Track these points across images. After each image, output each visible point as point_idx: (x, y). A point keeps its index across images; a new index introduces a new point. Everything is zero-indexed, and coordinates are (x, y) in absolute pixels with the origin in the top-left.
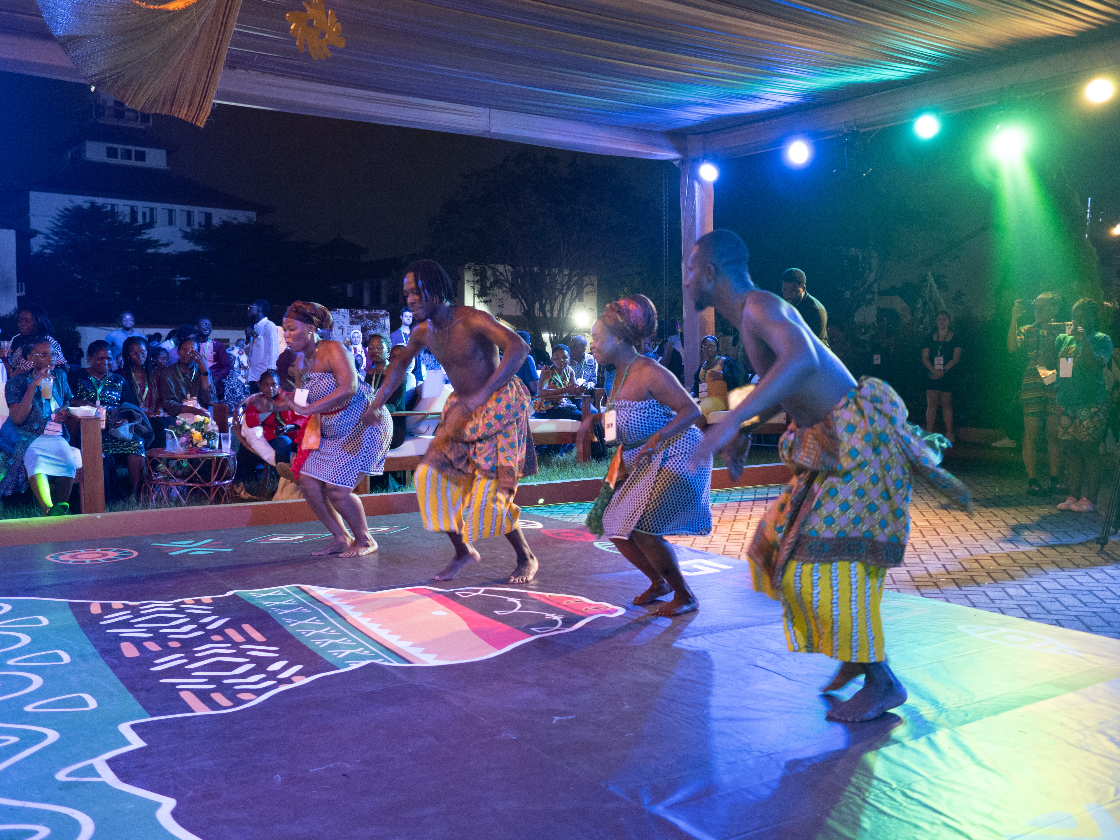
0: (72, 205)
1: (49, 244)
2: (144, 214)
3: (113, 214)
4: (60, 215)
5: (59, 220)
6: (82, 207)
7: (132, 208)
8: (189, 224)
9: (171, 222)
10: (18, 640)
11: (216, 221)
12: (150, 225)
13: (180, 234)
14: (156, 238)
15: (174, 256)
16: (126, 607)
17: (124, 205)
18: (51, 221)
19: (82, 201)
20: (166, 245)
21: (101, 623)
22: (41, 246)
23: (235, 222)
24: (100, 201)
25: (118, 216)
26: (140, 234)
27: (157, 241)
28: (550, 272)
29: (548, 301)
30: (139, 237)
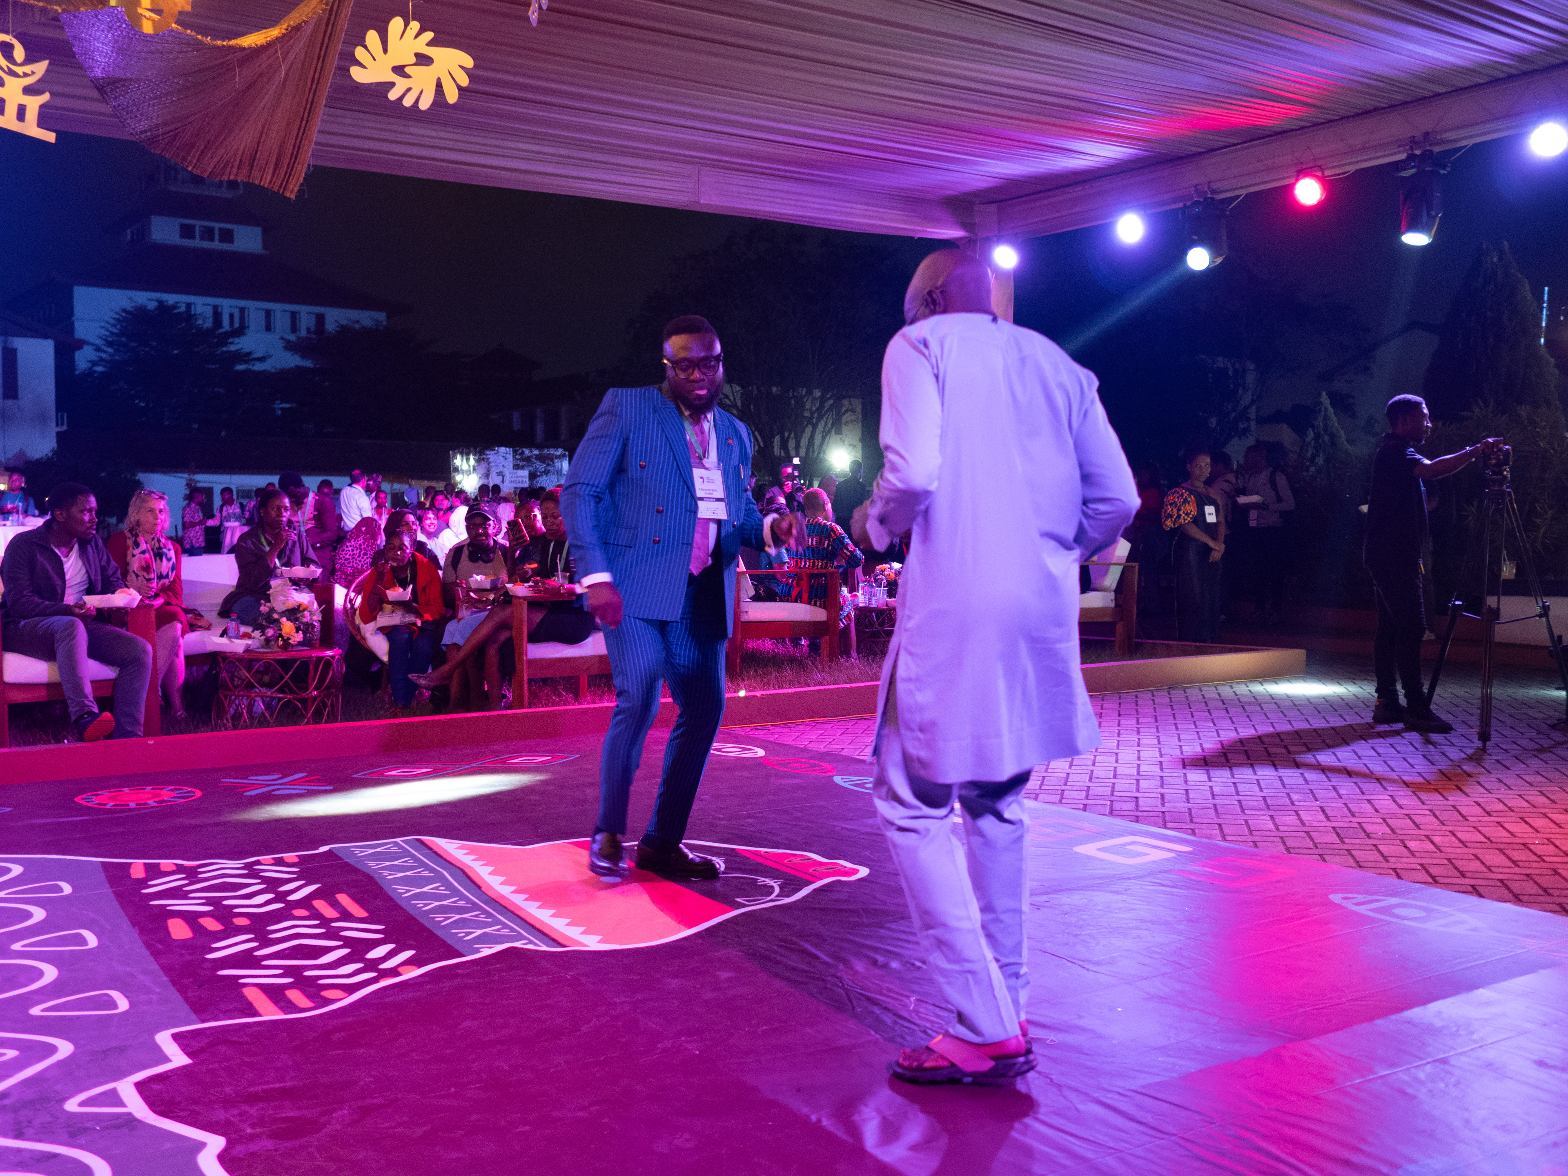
0: (133, 304)
1: (101, 359)
2: (232, 316)
3: (189, 316)
4: (115, 319)
5: (114, 326)
6: (146, 307)
7: (215, 307)
8: (294, 329)
9: (268, 328)
10: (29, 915)
11: (330, 326)
12: (240, 331)
13: (281, 344)
14: (247, 350)
15: (273, 374)
16: (180, 869)
17: (204, 305)
18: (103, 327)
19: (146, 299)
20: (261, 359)
21: (144, 891)
22: (90, 361)
23: (357, 326)
24: (170, 298)
25: (196, 320)
26: (226, 344)
27: (249, 354)
28: (796, 394)
29: (792, 435)
30: (225, 349)
